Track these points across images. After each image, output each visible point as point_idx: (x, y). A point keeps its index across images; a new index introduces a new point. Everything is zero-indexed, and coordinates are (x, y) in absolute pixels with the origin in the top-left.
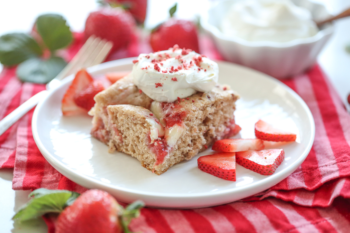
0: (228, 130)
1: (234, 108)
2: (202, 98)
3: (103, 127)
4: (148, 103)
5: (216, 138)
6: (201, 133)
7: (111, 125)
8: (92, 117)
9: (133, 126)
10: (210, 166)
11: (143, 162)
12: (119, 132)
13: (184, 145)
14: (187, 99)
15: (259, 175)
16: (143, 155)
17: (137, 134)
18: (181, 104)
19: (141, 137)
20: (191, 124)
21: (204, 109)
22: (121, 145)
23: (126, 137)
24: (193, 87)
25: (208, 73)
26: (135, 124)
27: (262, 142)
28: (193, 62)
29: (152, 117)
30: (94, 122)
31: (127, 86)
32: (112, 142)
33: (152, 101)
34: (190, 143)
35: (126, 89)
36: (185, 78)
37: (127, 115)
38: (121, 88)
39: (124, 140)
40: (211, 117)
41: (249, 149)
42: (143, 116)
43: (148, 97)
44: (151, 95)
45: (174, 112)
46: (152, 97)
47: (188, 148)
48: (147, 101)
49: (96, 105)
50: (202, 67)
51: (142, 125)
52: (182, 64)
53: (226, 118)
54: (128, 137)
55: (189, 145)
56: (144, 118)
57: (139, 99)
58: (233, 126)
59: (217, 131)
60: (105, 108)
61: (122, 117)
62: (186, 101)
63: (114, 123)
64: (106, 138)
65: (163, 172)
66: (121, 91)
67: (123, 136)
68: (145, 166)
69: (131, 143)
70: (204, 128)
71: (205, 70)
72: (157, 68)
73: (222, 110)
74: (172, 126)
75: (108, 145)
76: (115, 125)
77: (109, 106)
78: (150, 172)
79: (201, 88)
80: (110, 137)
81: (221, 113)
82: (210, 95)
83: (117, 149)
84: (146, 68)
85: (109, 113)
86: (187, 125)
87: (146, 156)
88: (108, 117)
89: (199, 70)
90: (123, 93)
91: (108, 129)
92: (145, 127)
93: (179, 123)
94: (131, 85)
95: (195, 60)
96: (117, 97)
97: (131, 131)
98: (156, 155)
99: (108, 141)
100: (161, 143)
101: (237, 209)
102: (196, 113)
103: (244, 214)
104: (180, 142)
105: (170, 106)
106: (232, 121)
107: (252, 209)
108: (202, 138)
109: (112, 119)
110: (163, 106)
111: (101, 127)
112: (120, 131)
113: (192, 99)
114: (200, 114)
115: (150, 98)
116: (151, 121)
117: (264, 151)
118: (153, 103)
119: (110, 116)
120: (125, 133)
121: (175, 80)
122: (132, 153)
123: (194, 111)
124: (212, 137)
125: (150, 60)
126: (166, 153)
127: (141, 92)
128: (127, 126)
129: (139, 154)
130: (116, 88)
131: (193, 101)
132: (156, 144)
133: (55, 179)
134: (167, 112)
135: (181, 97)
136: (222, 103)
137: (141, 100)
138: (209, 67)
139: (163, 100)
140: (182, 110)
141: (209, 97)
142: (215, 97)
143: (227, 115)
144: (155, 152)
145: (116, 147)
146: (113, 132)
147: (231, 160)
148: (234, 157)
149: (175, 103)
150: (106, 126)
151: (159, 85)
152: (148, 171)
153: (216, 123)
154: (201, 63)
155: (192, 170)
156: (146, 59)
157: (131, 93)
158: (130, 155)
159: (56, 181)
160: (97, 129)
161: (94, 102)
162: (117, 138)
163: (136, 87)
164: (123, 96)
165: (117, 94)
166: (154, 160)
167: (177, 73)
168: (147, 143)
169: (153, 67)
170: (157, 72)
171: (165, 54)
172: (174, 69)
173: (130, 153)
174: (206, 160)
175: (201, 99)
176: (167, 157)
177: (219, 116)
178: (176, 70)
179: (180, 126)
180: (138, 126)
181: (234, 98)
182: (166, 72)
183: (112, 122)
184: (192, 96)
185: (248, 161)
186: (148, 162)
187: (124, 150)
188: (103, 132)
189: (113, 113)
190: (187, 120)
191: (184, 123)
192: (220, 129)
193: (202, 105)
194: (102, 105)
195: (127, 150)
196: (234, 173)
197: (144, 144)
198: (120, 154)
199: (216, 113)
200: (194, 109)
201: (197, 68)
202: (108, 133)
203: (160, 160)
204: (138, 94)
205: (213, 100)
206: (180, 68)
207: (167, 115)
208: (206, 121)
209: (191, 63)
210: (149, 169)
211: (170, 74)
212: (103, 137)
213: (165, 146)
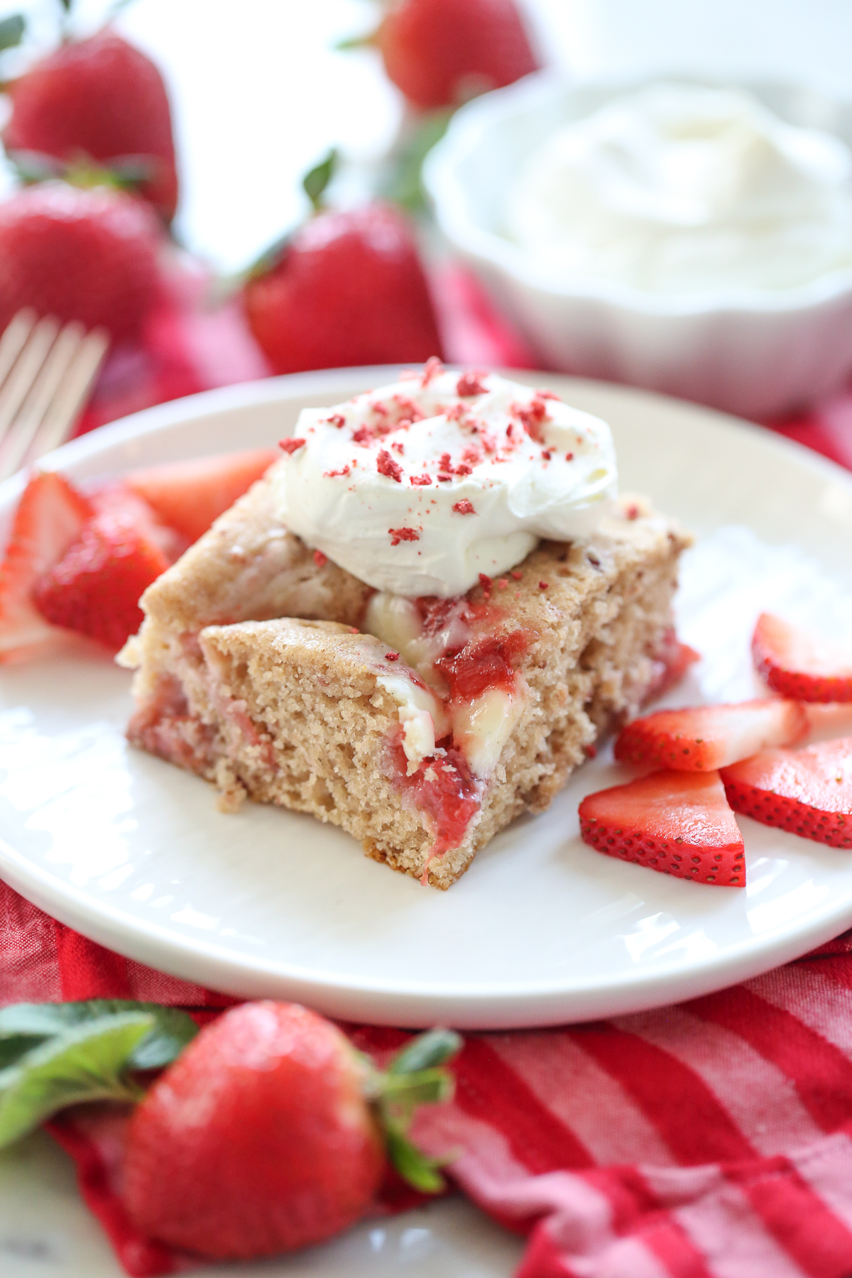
0: (659, 669)
1: (675, 585)
2: (573, 568)
3: (181, 710)
4: (357, 603)
5: (624, 713)
6: (578, 705)
7: (224, 703)
8: (130, 672)
9: (321, 707)
10: (639, 836)
11: (372, 842)
12: (259, 729)
13: (523, 760)
14: (513, 575)
15: (822, 848)
16: (369, 815)
17: (340, 738)
18: (499, 600)
19: (361, 747)
20: (547, 676)
21: (584, 612)
22: (267, 778)
23: (289, 748)
24: (527, 530)
25: (582, 466)
26: (333, 701)
27: (801, 712)
28: (519, 427)
29: (396, 666)
30: (140, 692)
31: (260, 540)
32: (229, 768)
33: (369, 592)
34: (543, 747)
35: (259, 552)
36: (503, 497)
37: (294, 668)
38: (237, 550)
39: (282, 760)
40: (605, 636)
41: (765, 745)
42: (367, 668)
43: (353, 578)
44: (372, 571)
45: (477, 638)
46: (373, 581)
47: (540, 769)
48: (351, 593)
49: (147, 625)
50: (550, 443)
51: (365, 701)
52: (476, 440)
53: (649, 628)
54: (301, 750)
55: (539, 758)
56: (371, 677)
57: (316, 589)
58: (674, 653)
59: (627, 682)
60: (186, 637)
61: (276, 674)
62: (513, 586)
63: (234, 698)
64: (199, 754)
65: (458, 876)
66: (241, 562)
67: (278, 744)
68: (382, 857)
69: (316, 771)
70: (585, 683)
71: (569, 457)
72: (388, 469)
73: (640, 601)
74: (477, 692)
75: (214, 781)
76: (242, 705)
77: (211, 631)
78: (406, 879)
79: (560, 529)
80: (217, 747)
81: (638, 613)
82: (599, 554)
83: (250, 794)
84: (346, 471)
85: (208, 657)
86: (533, 683)
87: (382, 818)
88: (204, 673)
89: (547, 456)
90: (250, 572)
91: (206, 720)
92: (374, 712)
93: (502, 679)
94: (279, 533)
95: (524, 417)
96: (229, 587)
97: (316, 728)
98: (435, 816)
99: (209, 763)
100: (449, 769)
101: (774, 1000)
102: (563, 632)
103: (808, 1021)
104: (511, 753)
105: (456, 612)
106: (670, 636)
107: (829, 994)
108: (583, 719)
109: (227, 679)
110: (422, 614)
111: (169, 711)
112: (263, 728)
113: (535, 577)
114: (572, 636)
115: (363, 584)
116: (397, 684)
117: (819, 750)
118: (378, 603)
119: (214, 669)
120: (285, 733)
121: (464, 509)
122: (321, 810)
123: (554, 627)
124: (608, 708)
125: (347, 432)
126: (476, 806)
127: (322, 559)
128: (298, 708)
129: (351, 813)
130: (220, 553)
131: (543, 587)
132: (430, 774)
133: (37, 946)
134: (445, 637)
135: (490, 571)
136: (640, 575)
137: (326, 593)
138: (580, 440)
139: (422, 589)
140: (510, 625)
141: (595, 563)
142: (617, 558)
143: (657, 618)
144: (425, 805)
145: (245, 786)
146: (233, 731)
147: (710, 803)
148: (719, 789)
149: (470, 597)
150: (193, 708)
151: (405, 535)
152: (397, 876)
153: (622, 655)
154: (545, 428)
155: (561, 855)
156: (332, 429)
157: (283, 570)
158: (310, 815)
159: (45, 956)
160: (155, 718)
161: (139, 616)
162: (252, 756)
163: (298, 539)
164: (253, 581)
165: (231, 578)
166: (421, 834)
167: (468, 480)
168: (391, 771)
169: (375, 466)
170: (390, 483)
171: (396, 398)
172: (455, 463)
173: (312, 806)
174: (611, 811)
175: (566, 573)
176: (477, 820)
177: (631, 625)
178: (464, 471)
179: (511, 690)
180: (347, 709)
181: (677, 546)
182: (426, 481)
183: (227, 692)
184: (527, 561)
185: (771, 797)
186: (396, 842)
187: (285, 799)
188: (188, 731)
189: (227, 658)
190: (533, 665)
191: (522, 679)
192: (635, 674)
193: (578, 598)
194: (178, 626)
195: (296, 796)
196: (740, 856)
197: (376, 775)
198: (264, 813)
199: (621, 618)
200: (553, 619)
201: (536, 449)
202: (208, 732)
203: (450, 834)
204: (310, 568)
205: (610, 570)
206: (472, 457)
207: (450, 653)
208: (587, 656)
209: (509, 432)
210: (402, 869)
211: (443, 486)
212: (187, 751)
213: (466, 779)
